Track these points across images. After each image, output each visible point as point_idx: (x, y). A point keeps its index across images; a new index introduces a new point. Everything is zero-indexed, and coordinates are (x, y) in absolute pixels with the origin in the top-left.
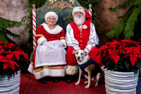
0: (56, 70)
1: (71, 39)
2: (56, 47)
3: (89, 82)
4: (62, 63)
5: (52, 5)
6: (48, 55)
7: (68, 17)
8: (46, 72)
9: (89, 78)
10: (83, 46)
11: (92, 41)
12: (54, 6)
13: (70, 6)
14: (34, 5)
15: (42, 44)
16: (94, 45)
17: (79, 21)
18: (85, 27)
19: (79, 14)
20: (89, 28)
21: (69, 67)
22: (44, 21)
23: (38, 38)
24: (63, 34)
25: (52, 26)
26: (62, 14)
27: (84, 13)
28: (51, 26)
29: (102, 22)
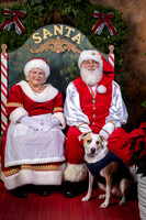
0: (45, 173)
1: (74, 112)
2: (46, 128)
3: (108, 196)
4: (57, 159)
5: (38, 46)
6: (30, 143)
7: (69, 70)
8: (27, 177)
9: (108, 189)
10: (96, 127)
11: (115, 117)
12: (43, 48)
13: (74, 48)
14: (4, 46)
15: (18, 122)
16: (118, 125)
17: (91, 77)
18: (102, 89)
19: (92, 64)
20: (109, 92)
21: (70, 166)
22: (22, 76)
23: (11, 110)
24: (59, 102)
25: (38, 87)
26: (57, 64)
27: (101, 62)
28: (36, 86)
29: (134, 76)
